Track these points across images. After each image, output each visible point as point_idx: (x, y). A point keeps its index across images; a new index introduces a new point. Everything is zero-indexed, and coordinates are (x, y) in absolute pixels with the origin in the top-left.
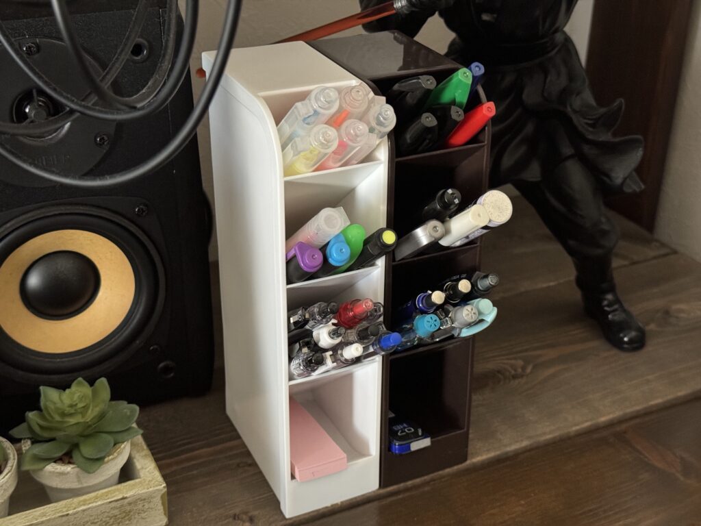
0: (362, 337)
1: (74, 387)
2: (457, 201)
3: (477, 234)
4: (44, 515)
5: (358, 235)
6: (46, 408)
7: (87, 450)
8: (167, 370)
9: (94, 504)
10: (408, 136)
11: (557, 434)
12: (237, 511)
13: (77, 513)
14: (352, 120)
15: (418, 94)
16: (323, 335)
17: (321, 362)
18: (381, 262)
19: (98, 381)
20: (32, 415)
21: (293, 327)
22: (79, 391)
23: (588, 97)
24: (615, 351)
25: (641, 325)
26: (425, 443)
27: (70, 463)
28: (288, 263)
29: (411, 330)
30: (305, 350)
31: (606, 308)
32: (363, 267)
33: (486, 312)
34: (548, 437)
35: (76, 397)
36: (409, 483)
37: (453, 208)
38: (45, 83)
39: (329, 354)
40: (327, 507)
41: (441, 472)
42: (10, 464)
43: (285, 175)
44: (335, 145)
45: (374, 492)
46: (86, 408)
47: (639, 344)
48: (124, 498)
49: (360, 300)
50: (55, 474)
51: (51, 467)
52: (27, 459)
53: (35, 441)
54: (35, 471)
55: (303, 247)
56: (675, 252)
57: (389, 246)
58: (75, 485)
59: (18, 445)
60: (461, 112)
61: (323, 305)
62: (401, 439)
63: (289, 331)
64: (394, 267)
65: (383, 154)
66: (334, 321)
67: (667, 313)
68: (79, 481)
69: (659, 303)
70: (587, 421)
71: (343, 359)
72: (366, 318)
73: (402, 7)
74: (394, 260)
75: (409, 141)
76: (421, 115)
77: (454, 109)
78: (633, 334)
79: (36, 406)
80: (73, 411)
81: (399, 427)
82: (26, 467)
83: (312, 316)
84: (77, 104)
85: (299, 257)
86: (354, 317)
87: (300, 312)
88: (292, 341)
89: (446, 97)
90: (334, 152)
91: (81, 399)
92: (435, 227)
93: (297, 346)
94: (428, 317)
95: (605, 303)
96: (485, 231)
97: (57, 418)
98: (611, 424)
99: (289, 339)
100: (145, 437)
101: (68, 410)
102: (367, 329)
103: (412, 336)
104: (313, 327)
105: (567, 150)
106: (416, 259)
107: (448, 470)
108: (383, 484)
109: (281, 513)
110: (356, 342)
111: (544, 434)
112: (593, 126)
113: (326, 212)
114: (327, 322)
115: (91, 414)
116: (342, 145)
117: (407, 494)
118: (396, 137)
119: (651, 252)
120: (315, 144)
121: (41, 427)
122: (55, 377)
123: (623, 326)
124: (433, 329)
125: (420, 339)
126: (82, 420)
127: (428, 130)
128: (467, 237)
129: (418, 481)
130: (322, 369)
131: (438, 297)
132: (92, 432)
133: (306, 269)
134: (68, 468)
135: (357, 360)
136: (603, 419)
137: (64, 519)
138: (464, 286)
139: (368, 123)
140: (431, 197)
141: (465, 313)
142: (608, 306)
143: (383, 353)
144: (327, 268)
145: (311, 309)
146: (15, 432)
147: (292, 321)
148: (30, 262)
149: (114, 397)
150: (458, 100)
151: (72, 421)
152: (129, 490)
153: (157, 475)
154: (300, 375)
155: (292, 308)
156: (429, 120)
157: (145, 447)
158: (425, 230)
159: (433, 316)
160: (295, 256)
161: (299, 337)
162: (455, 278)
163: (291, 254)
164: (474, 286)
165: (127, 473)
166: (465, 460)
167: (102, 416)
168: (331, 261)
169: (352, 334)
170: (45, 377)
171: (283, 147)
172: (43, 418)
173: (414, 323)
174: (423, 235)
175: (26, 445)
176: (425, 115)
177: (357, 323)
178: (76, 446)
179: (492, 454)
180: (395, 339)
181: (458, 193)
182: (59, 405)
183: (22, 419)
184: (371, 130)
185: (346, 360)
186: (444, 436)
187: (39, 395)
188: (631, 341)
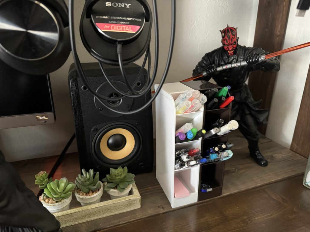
0: (195, 159)
1: (119, 169)
2: (223, 123)
3: (228, 132)
4: (109, 203)
5: (195, 131)
6: (112, 174)
7: (121, 186)
8: (141, 165)
9: (122, 201)
10: (209, 105)
11: (246, 189)
12: (159, 205)
13: (118, 203)
14: (195, 99)
15: (213, 93)
16: (184, 158)
17: (184, 165)
18: (200, 139)
19: (125, 168)
20: (108, 176)
21: (176, 155)
22: (120, 169)
23: (252, 99)
24: (259, 166)
25: (266, 159)
26: (211, 190)
27: (116, 189)
28: (176, 137)
29: (209, 158)
30: (180, 162)
31: (257, 155)
32: (196, 140)
33: (230, 154)
34: (244, 189)
35: (119, 171)
36: (206, 200)
37: (222, 124)
38: (116, 88)
39: (186, 163)
40: (183, 206)
41: (214, 198)
42: (101, 188)
43: (176, 114)
44: (190, 106)
45: (196, 202)
46: (121, 174)
47: (266, 164)
48: (130, 200)
49: (195, 149)
50: (113, 192)
51: (112, 190)
52: (106, 187)
53: (108, 183)
54: (108, 191)
55: (180, 133)
56: (272, 141)
57: (203, 134)
58: (118, 195)
59: (104, 183)
60: (225, 98)
61: (185, 149)
62: (204, 188)
63: (175, 156)
64: (204, 140)
65: (202, 109)
66: (188, 154)
67: (272, 156)
68: (119, 194)
69: (270, 154)
70: (254, 185)
71: (190, 165)
72: (196, 154)
73: (205, 75)
74: (204, 138)
75: (209, 106)
76: (214, 99)
77: (223, 98)
78: (264, 162)
79: (109, 173)
80: (118, 175)
81: (203, 185)
82: (105, 189)
83: (182, 152)
84: (124, 94)
85: (179, 136)
86: (193, 153)
87: (179, 151)
88: (176, 159)
89: (220, 95)
90: (190, 108)
91: (120, 172)
92: (217, 129)
93: (177, 161)
94: (214, 154)
95: (256, 153)
96: (230, 131)
97: (114, 177)
98: (260, 186)
99: (175, 158)
100: (136, 183)
101: (117, 175)
102: (197, 157)
103: (209, 159)
104: (182, 155)
105: (247, 112)
106: (210, 138)
107: (216, 197)
108: (198, 200)
109: (171, 206)
110: (194, 160)
111: (243, 188)
112: (254, 106)
113: (187, 124)
114: (186, 154)
115: (123, 176)
116: (192, 106)
117: (205, 203)
118: (206, 105)
119: (266, 141)
120: (185, 105)
121: (110, 179)
122: (114, 166)
123: (262, 160)
124: (216, 158)
125: (211, 160)
126: (120, 178)
127: (215, 103)
128: (225, 133)
129: (208, 200)
130: (184, 167)
131: (216, 149)
132: (123, 181)
133: (181, 139)
134: (116, 191)
135: (193, 166)
136: (258, 185)
137: (114, 204)
138: (224, 146)
139: (200, 100)
140: (215, 121)
141: (224, 154)
142: (257, 154)
143: (201, 164)
144: (187, 139)
145: (182, 150)
146: (103, 180)
147: (176, 153)
148: (110, 136)
149: (129, 172)
150: (223, 95)
151: (118, 178)
152: (131, 197)
153: (138, 194)
154: (178, 169)
155: (176, 150)
156: (216, 100)
157: (136, 186)
158: (214, 130)
159: (215, 154)
160: (178, 136)
161: (178, 158)
162: (220, 144)
163: (177, 135)
164: (226, 146)
165: (131, 193)
166: (221, 195)
167: (125, 177)
168: (188, 137)
169: (193, 158)
170: (111, 166)
171: (176, 106)
172: (111, 176)
173: (210, 156)
174: (213, 132)
175: (106, 184)
176: (215, 99)
177: (194, 155)
178: (118, 185)
179: (228, 193)
180: (205, 160)
181: (223, 121)
182: (115, 173)
183: (105, 177)
184: (200, 102)
185: (191, 165)
186: (216, 188)
187: (109, 170)
188: (264, 164)
